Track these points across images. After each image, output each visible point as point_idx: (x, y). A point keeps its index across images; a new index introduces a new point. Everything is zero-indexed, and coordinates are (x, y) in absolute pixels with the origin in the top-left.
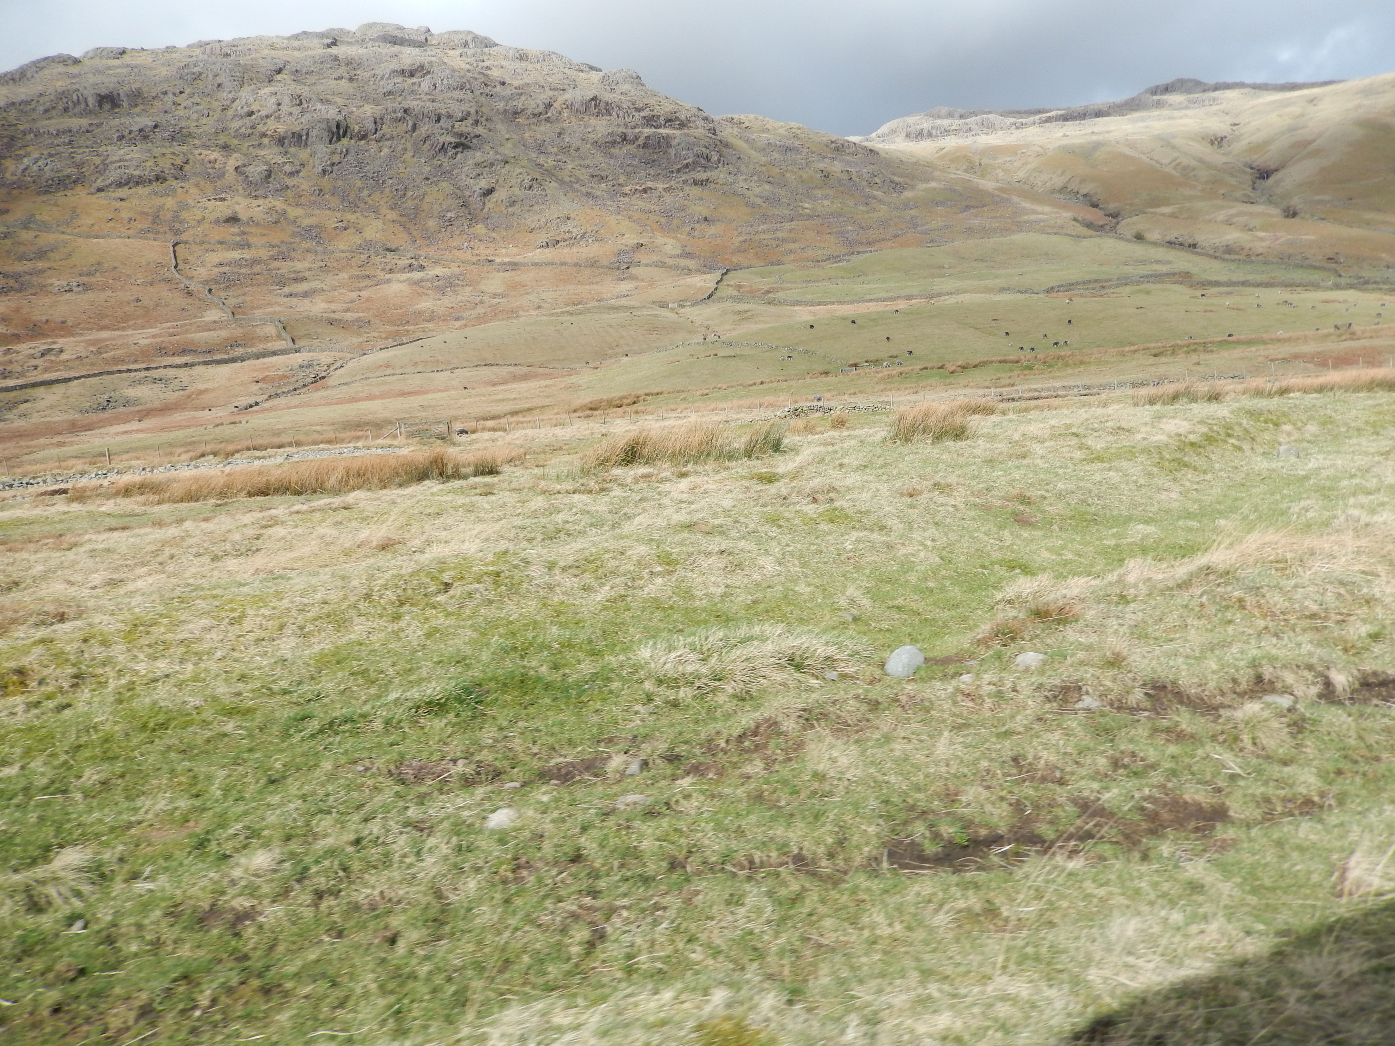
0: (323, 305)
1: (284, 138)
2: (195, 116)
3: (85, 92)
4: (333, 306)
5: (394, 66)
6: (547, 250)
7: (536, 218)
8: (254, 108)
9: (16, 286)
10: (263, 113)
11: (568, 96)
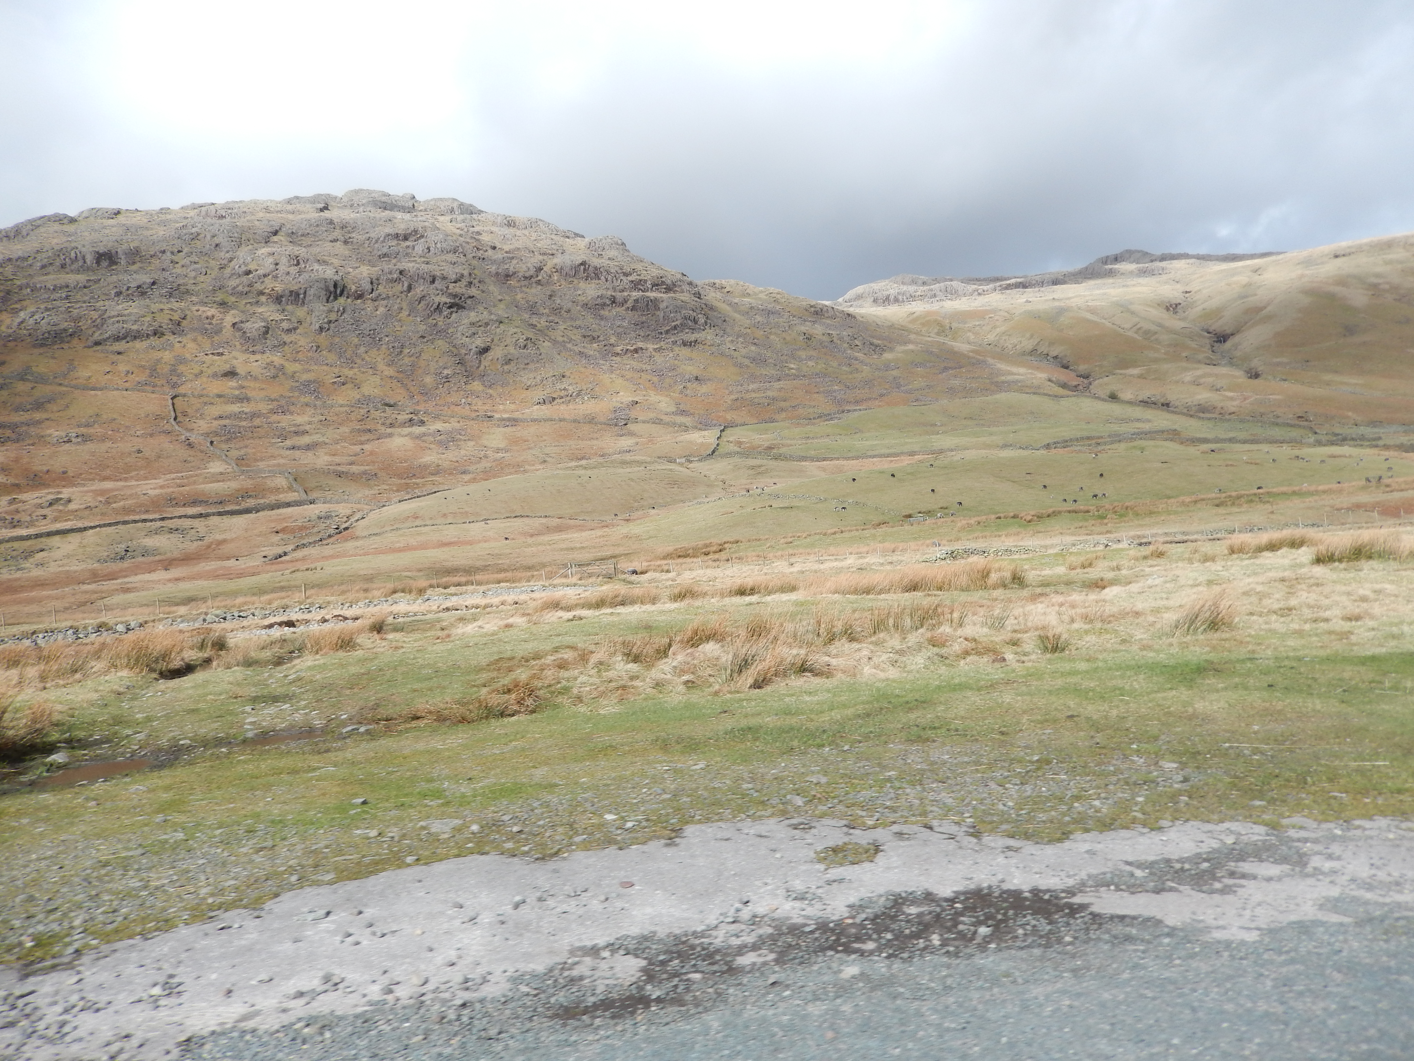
0: (327, 458)
1: (282, 296)
2: (193, 274)
3: (83, 250)
4: (337, 459)
5: (389, 230)
6: (544, 407)
7: (532, 376)
8: (252, 267)
9: (13, 436)
10: (261, 272)
11: (558, 260)
